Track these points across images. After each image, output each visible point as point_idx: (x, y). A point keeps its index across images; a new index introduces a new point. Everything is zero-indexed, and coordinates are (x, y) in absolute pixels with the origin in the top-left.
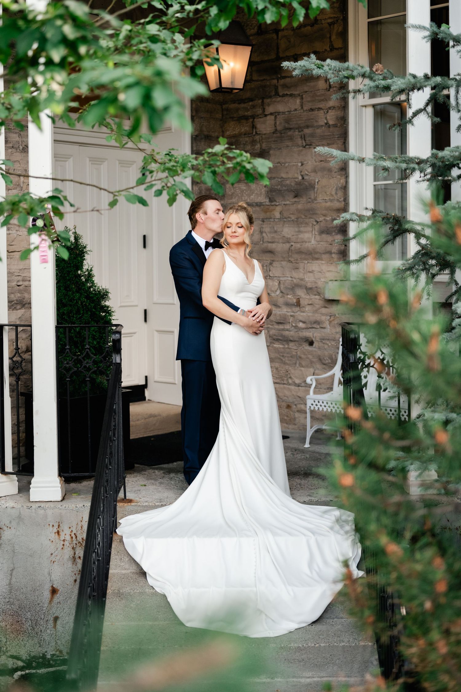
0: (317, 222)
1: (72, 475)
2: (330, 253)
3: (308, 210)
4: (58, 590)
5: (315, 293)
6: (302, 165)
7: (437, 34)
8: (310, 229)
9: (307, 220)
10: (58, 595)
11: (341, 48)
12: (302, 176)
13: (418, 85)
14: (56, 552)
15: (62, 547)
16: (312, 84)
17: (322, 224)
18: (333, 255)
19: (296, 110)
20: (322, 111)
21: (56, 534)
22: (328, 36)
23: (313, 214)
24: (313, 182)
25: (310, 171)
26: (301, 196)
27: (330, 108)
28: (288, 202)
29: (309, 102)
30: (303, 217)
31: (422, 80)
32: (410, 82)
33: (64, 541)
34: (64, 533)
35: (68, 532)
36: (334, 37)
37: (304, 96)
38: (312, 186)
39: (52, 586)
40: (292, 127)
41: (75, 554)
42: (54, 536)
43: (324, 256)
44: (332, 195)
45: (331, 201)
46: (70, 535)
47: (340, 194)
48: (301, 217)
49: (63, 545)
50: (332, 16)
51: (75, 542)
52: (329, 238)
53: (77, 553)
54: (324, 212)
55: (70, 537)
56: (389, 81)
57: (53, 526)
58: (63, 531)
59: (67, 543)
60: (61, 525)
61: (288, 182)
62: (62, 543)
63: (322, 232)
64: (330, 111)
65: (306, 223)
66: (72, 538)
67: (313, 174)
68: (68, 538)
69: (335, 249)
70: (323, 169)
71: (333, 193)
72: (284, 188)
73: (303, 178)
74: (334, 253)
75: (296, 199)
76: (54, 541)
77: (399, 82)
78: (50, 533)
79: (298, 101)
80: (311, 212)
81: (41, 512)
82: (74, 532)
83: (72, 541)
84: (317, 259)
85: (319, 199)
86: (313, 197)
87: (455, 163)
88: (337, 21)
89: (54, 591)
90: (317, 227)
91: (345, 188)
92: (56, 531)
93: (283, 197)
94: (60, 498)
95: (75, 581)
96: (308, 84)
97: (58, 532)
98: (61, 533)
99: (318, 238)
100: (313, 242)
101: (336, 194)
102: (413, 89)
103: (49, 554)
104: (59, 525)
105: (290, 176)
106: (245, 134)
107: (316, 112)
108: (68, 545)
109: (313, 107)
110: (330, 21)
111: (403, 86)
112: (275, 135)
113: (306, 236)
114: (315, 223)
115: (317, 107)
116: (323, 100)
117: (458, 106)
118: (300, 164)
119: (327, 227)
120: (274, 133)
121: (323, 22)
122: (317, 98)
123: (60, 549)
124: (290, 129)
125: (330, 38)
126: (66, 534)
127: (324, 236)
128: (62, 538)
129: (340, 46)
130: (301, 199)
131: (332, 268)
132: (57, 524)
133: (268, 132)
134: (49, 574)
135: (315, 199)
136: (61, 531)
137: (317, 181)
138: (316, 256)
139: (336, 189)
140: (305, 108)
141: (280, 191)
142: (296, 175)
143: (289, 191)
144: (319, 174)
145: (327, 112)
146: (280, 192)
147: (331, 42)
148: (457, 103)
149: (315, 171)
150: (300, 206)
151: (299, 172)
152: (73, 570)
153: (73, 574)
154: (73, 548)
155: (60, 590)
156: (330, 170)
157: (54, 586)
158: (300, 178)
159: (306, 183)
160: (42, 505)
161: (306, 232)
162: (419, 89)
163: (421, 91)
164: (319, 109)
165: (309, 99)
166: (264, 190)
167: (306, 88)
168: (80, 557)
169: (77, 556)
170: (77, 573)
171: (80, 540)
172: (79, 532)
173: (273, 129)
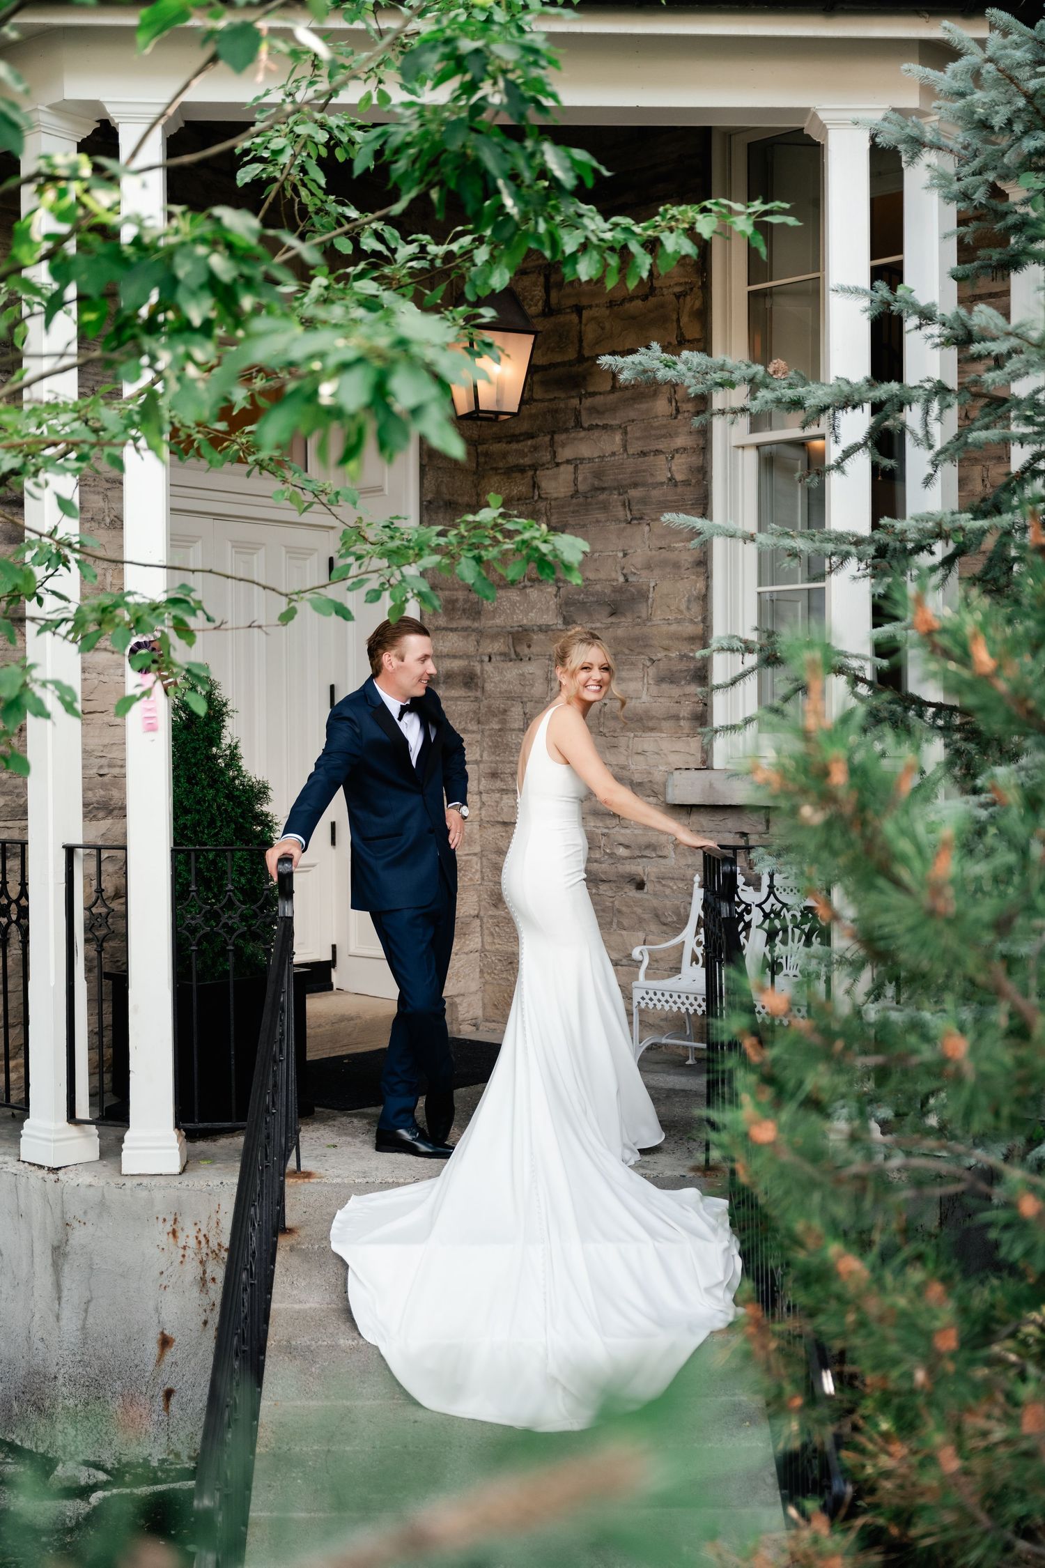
0: (653, 661)
1: (201, 1125)
2: (676, 718)
3: (636, 639)
4: (174, 1341)
5: (649, 792)
6: (625, 555)
7: (889, 305)
8: (639, 674)
9: (634, 658)
10: (173, 1349)
11: (698, 340)
12: (625, 575)
13: (856, 398)
14: (171, 1269)
15: (181, 1259)
16: (644, 406)
17: (661, 664)
18: (682, 723)
19: (613, 454)
20: (662, 457)
21: (171, 1235)
22: (675, 317)
23: (645, 646)
24: (645, 587)
25: (639, 566)
26: (623, 614)
27: (677, 451)
28: (598, 625)
29: (637, 439)
30: (627, 651)
31: (864, 389)
32: (842, 391)
33: (184, 1248)
34: (185, 1234)
35: (192, 1232)
36: (685, 319)
37: (629, 429)
38: (643, 595)
39: (162, 1333)
40: (606, 485)
41: (204, 1272)
42: (165, 1240)
43: (665, 724)
44: (680, 612)
45: (679, 621)
46: (197, 1238)
47: (696, 608)
48: (623, 652)
49: (184, 1256)
50: (682, 280)
51: (204, 1250)
52: (675, 691)
53: (210, 1272)
54: (666, 643)
55: (195, 1241)
56: (801, 391)
57: (165, 1220)
58: (182, 1229)
59: (189, 1252)
60: (179, 1219)
61: (598, 587)
62: (181, 1252)
63: (660, 680)
64: (677, 456)
65: (632, 664)
66: (200, 1242)
67: (644, 573)
68: (192, 1243)
69: (686, 709)
70: (664, 563)
71: (683, 607)
72: (591, 599)
73: (627, 581)
74: (684, 718)
75: (613, 619)
76: (166, 1248)
77: (820, 392)
78: (160, 1233)
79: (618, 438)
80: (641, 643)
81: (144, 1194)
82: (203, 1232)
83: (200, 1249)
84: (652, 729)
85: (657, 619)
86: (644, 615)
87: (924, 543)
88: (691, 289)
89: (165, 1342)
90: (652, 671)
91: (705, 598)
92: (170, 1229)
93: (590, 614)
94: (177, 1170)
95: (205, 1323)
96: (637, 406)
97: (174, 1232)
98: (179, 1234)
99: (654, 690)
100: (645, 698)
101: (688, 608)
102: (843, 407)
103: (157, 1273)
104: (175, 1220)
105: (602, 575)
106: (519, 500)
107: (651, 458)
108: (192, 1255)
109: (645, 449)
110: (678, 289)
111: (828, 400)
112: (574, 501)
113: (632, 687)
114: (648, 663)
115: (654, 448)
116: (664, 436)
117: (928, 439)
118: (620, 555)
119: (671, 671)
120: (572, 497)
121: (665, 291)
122: (653, 432)
123: (177, 1263)
124: (603, 489)
125: (678, 320)
126: (188, 1235)
127: (665, 686)
128: (181, 1243)
129: (697, 336)
130: (623, 619)
131: (680, 746)
132: (172, 1217)
133: (562, 495)
134: (157, 1310)
135: (649, 619)
136: (178, 1229)
137: (652, 584)
138: (650, 724)
139: (689, 601)
140: (631, 451)
141: (585, 603)
142: (614, 575)
143: (598, 603)
144: (657, 572)
145: (673, 458)
146: (583, 607)
147: (679, 327)
148: (927, 432)
149: (649, 567)
150: (620, 632)
151: (618, 568)
152: (201, 1302)
153: (201, 1311)
154: (201, 1262)
155: (177, 1340)
156: (676, 566)
157: (166, 1332)
158: (621, 579)
159: (632, 589)
160: (145, 1181)
161: (631, 680)
162: (854, 407)
163: (859, 411)
164: (658, 452)
165: (638, 435)
166: (553, 603)
167: (632, 414)
168: (213, 1279)
169: (208, 1276)
170: (208, 1308)
171: (216, 1248)
172: (213, 1232)
173: (571, 490)
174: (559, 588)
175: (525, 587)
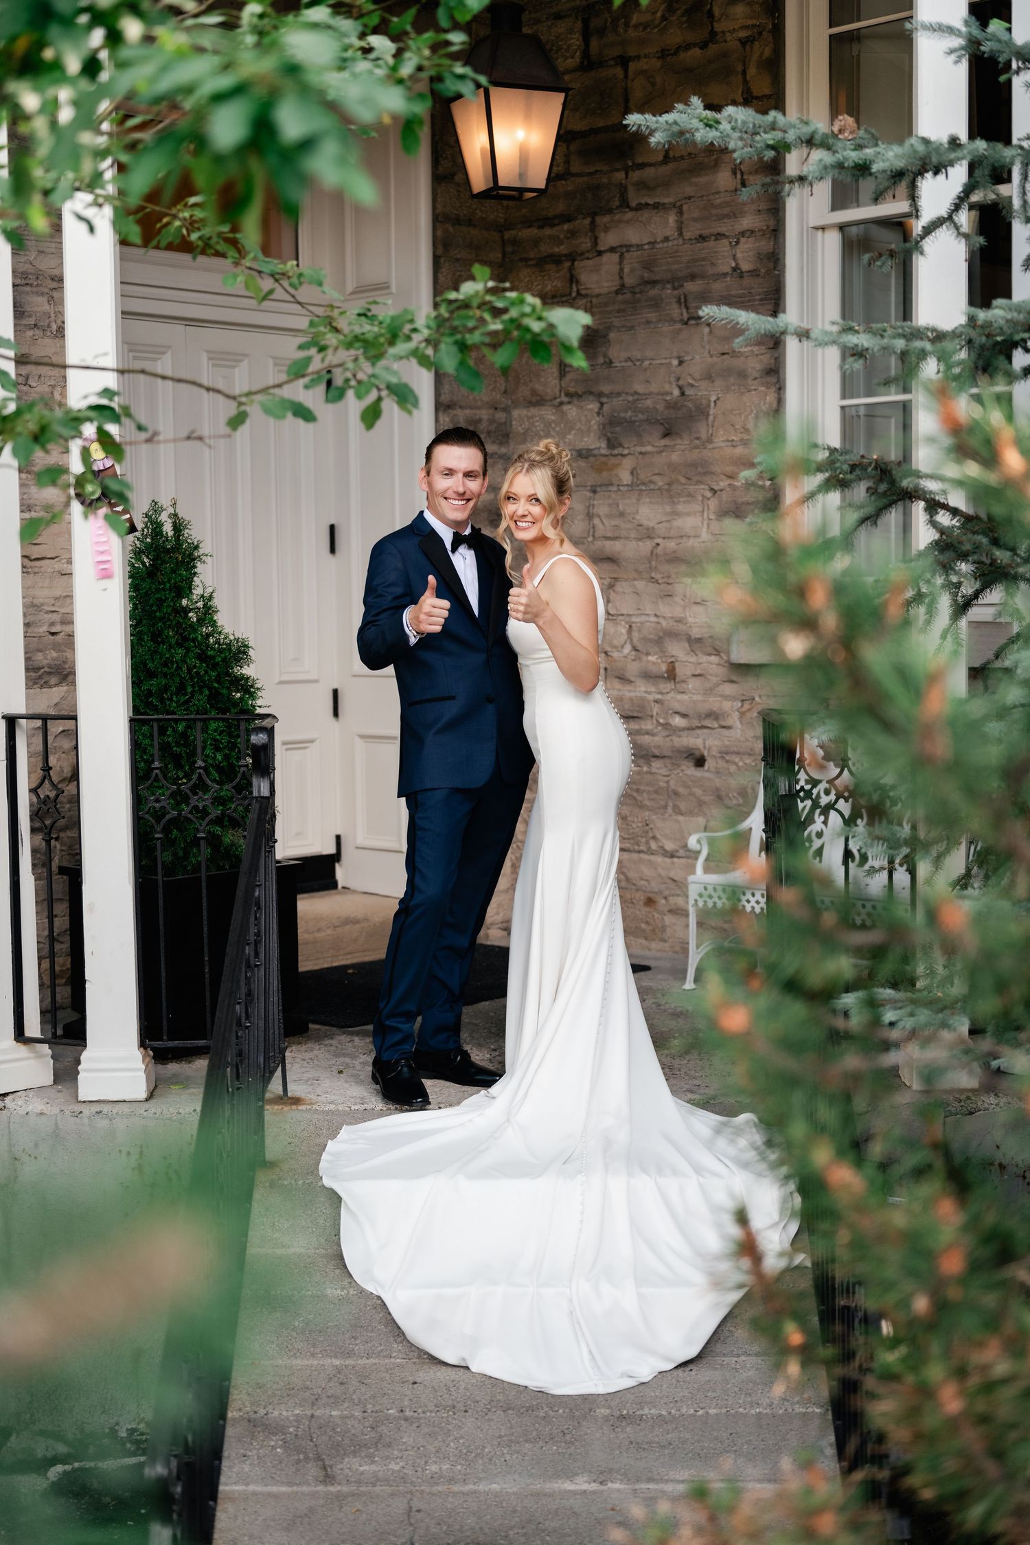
0: (714, 491)
3: (694, 465)
5: (710, 650)
6: (681, 363)
8: (697, 507)
9: (691, 488)
11: (769, 97)
12: (680, 388)
16: (703, 180)
17: (724, 496)
19: (666, 239)
20: (725, 242)
22: (740, 68)
23: (705, 473)
24: (705, 401)
25: (697, 376)
26: (679, 435)
27: (743, 234)
28: (649, 448)
29: (697, 220)
30: (683, 480)
36: (752, 71)
37: (685, 208)
38: (702, 411)
40: (657, 278)
44: (747, 430)
45: (744, 442)
47: (766, 427)
48: (678, 482)
50: (749, 23)
52: (741, 527)
54: (729, 469)
61: (649, 403)
63: (723, 513)
64: (743, 240)
65: (690, 495)
67: (704, 384)
70: (727, 372)
71: (750, 424)
72: (641, 416)
73: (683, 394)
75: (666, 441)
79: (672, 219)
80: (699, 471)
85: (719, 440)
86: (704, 436)
88: (760, 33)
90: (713, 504)
91: (777, 415)
93: (639, 436)
96: (694, 180)
99: (715, 526)
100: (705, 536)
101: (757, 425)
105: (654, 387)
106: (554, 297)
107: (712, 243)
109: (705, 233)
110: (744, 34)
112: (620, 297)
113: (688, 523)
114: (709, 494)
115: (715, 231)
116: (727, 216)
118: (675, 362)
119: (735, 503)
120: (617, 292)
121: (728, 37)
122: (714, 211)
124: (655, 282)
125: (744, 72)
127: (729, 522)
129: (767, 92)
130: (679, 441)
133: (605, 291)
135: (710, 441)
137: (713, 398)
139: (758, 416)
140: (687, 235)
141: (632, 422)
142: (667, 387)
143: (649, 422)
144: (719, 383)
145: (737, 243)
146: (632, 426)
147: (746, 82)
149: (709, 377)
150: (675, 457)
151: (672, 379)
156: (742, 375)
158: (676, 392)
159: (691, 404)
161: (688, 514)
164: (719, 236)
165: (696, 215)
166: (595, 422)
167: (689, 190)
173: (615, 284)
174: (602, 404)
175: (561, 404)
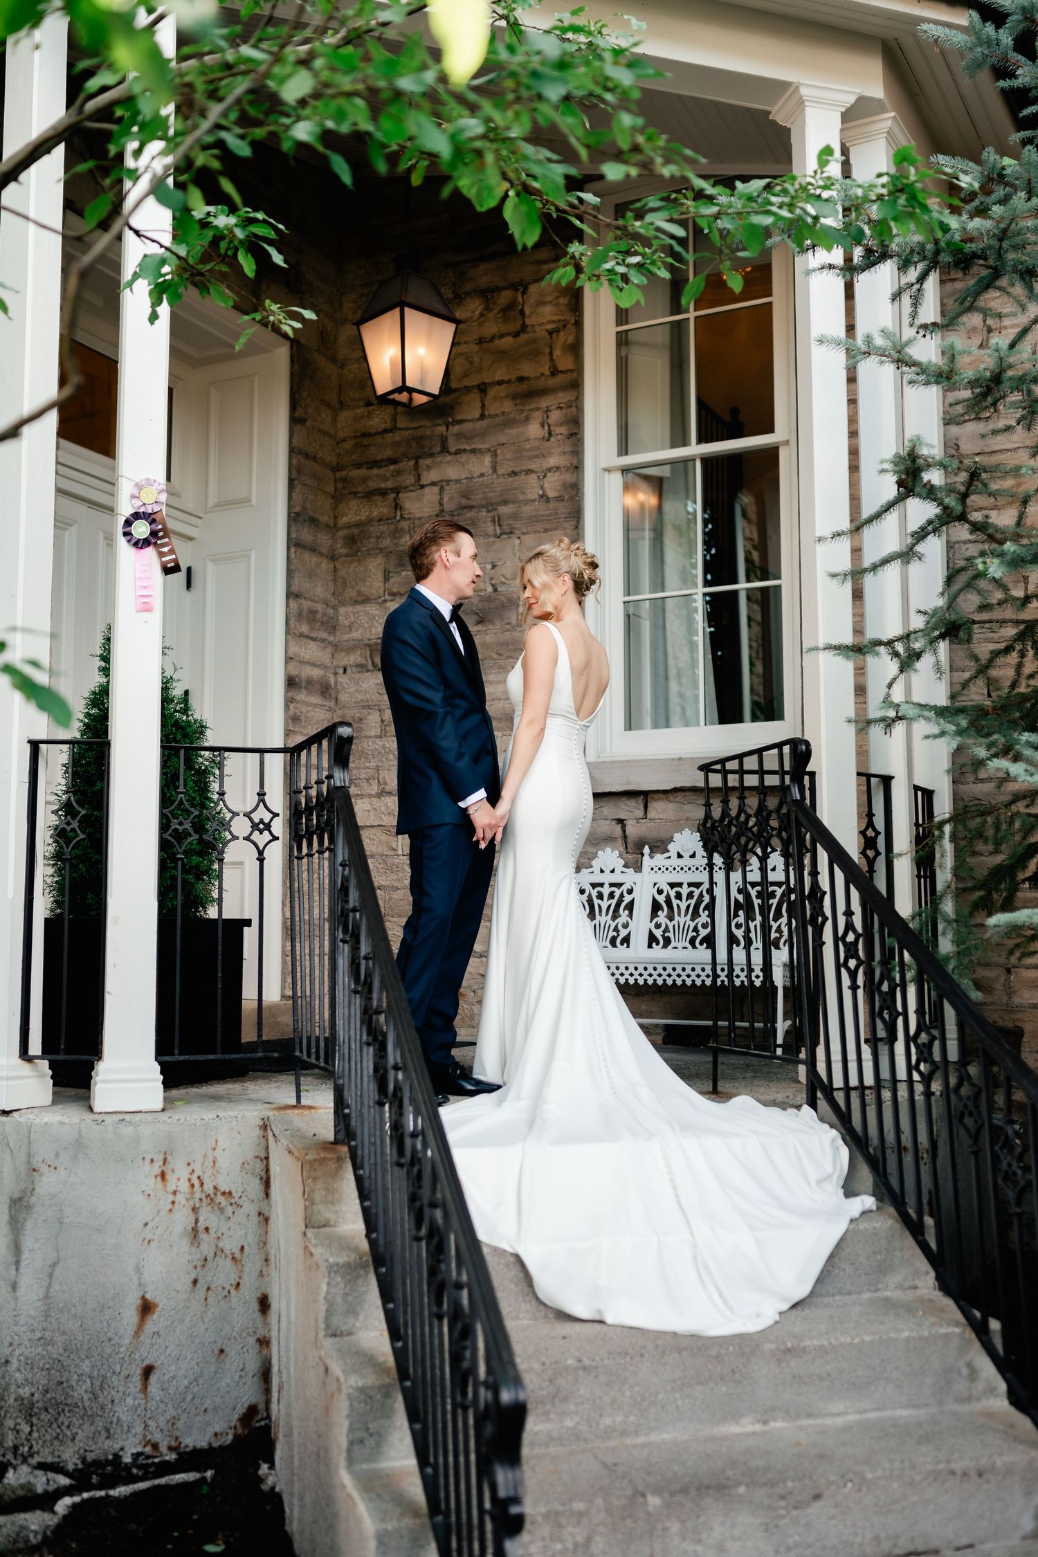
1: (182, 1058)
3: (506, 644)
4: (156, 1306)
6: (494, 566)
9: (502, 662)
10: (155, 1317)
12: (494, 586)
14: (156, 1220)
15: (170, 1206)
16: (514, 431)
19: (482, 475)
20: (533, 476)
21: (159, 1179)
22: (547, 351)
25: (510, 577)
26: (492, 623)
27: (548, 470)
29: (508, 460)
30: (495, 656)
33: (175, 1193)
34: (175, 1177)
35: (183, 1173)
36: (557, 353)
37: (499, 451)
38: (512, 603)
39: (143, 1298)
40: (474, 504)
41: (197, 1221)
42: (152, 1184)
46: (190, 1180)
49: (173, 1203)
50: (555, 318)
51: (198, 1195)
53: (201, 1219)
55: (187, 1184)
57: (152, 1161)
58: (173, 1171)
59: (180, 1198)
60: (169, 1159)
62: (171, 1198)
64: (549, 474)
66: (193, 1186)
68: (184, 1186)
73: (496, 590)
75: (480, 628)
76: (153, 1194)
78: (146, 1176)
79: (487, 460)
81: (128, 1130)
82: (196, 1174)
83: (193, 1193)
86: (513, 621)
88: (564, 326)
89: (146, 1308)
92: (157, 1171)
94: (159, 1105)
95: (195, 1282)
96: (507, 431)
97: (163, 1175)
98: (168, 1177)
103: (141, 1224)
104: (165, 1160)
106: (379, 520)
107: (522, 477)
108: (183, 1201)
109: (516, 469)
115: (524, 468)
116: (536, 457)
118: (492, 568)
122: (524, 454)
123: (164, 1212)
124: (471, 507)
125: (551, 354)
126: (179, 1178)
128: (171, 1187)
130: (491, 627)
132: (162, 1157)
133: (425, 514)
134: (138, 1270)
136: (168, 1171)
140: (501, 472)
145: (545, 476)
150: (488, 638)
152: (190, 1258)
153: (191, 1267)
154: (193, 1209)
155: (161, 1305)
157: (148, 1296)
158: (492, 590)
159: (505, 599)
160: (128, 1117)
164: (528, 472)
165: (509, 456)
167: (503, 438)
168: (207, 1229)
169: (201, 1225)
170: (200, 1263)
171: (211, 1192)
172: (208, 1173)
173: (436, 510)
175: (385, 601)
